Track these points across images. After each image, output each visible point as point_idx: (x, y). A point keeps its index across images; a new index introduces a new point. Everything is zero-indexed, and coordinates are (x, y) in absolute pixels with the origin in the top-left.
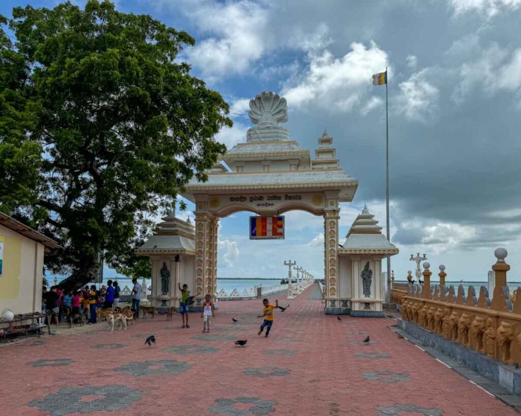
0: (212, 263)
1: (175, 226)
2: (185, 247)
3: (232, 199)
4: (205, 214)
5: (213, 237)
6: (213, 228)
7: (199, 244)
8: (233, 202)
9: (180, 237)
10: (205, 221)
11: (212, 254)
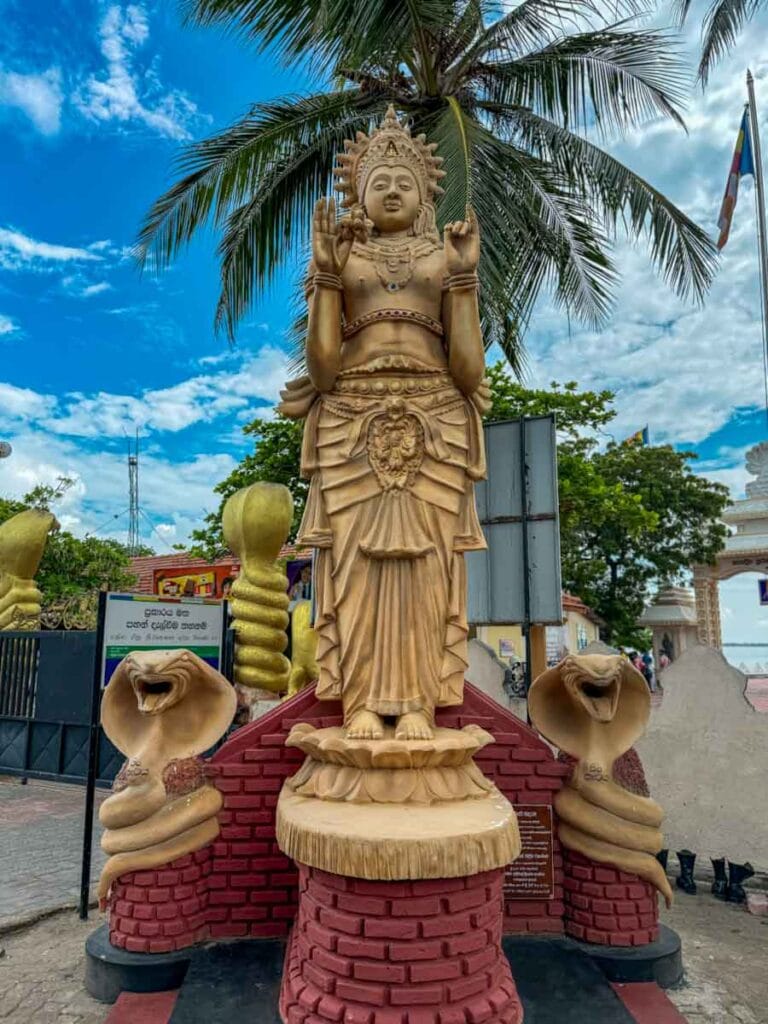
0: (716, 633)
1: (672, 595)
2: (687, 617)
3: (735, 563)
4: (705, 580)
5: (714, 604)
6: (713, 593)
7: (701, 613)
8: (736, 566)
9: (682, 608)
10: (705, 588)
11: (716, 623)
